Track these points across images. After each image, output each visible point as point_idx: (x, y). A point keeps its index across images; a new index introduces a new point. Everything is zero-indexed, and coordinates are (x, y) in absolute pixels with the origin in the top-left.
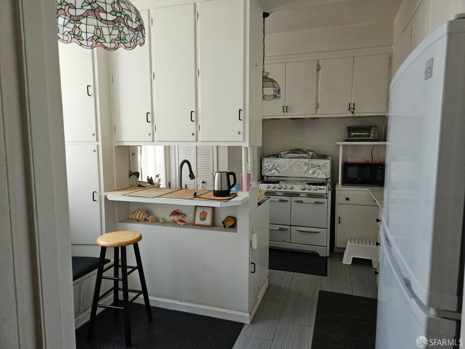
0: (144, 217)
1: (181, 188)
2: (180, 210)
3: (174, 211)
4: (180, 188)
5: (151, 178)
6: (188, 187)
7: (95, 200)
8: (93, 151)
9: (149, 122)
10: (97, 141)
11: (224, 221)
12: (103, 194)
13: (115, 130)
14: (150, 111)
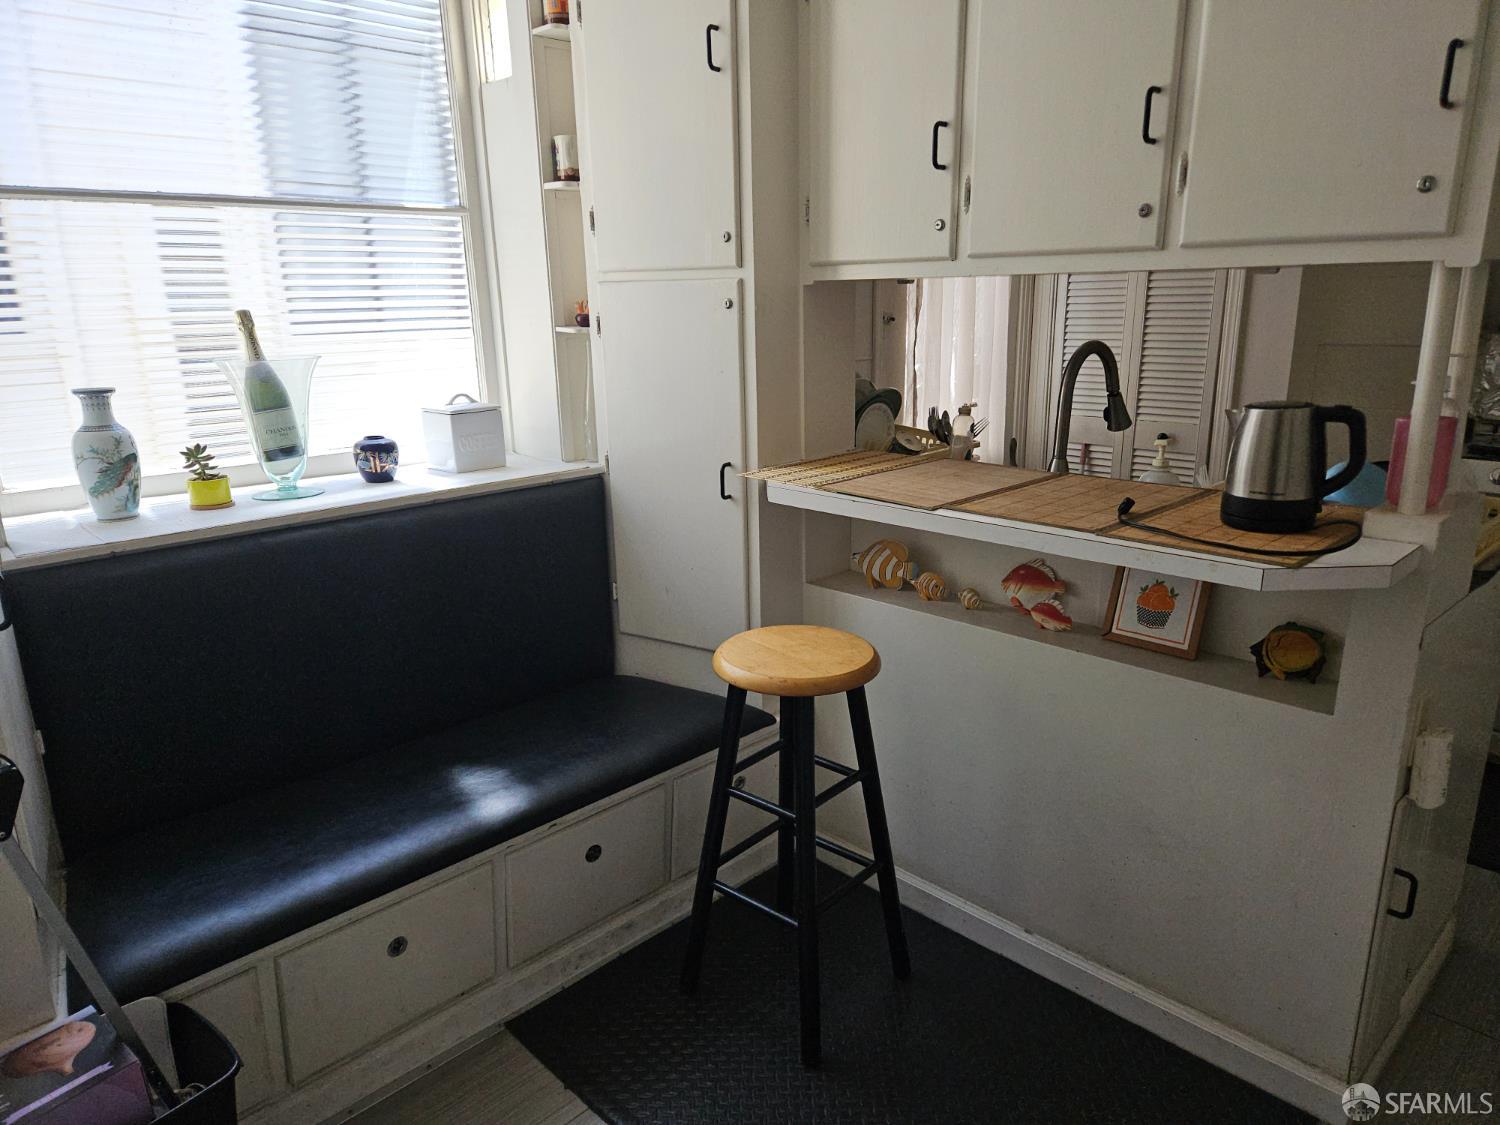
0: (900, 573)
1: (1064, 468)
2: (1048, 563)
3: (1024, 567)
4: (1058, 466)
5: (946, 414)
6: (1093, 455)
7: (729, 497)
8: (724, 305)
9: (943, 167)
10: (740, 263)
11: (1262, 641)
12: (756, 476)
13: (807, 214)
14: (948, 116)
